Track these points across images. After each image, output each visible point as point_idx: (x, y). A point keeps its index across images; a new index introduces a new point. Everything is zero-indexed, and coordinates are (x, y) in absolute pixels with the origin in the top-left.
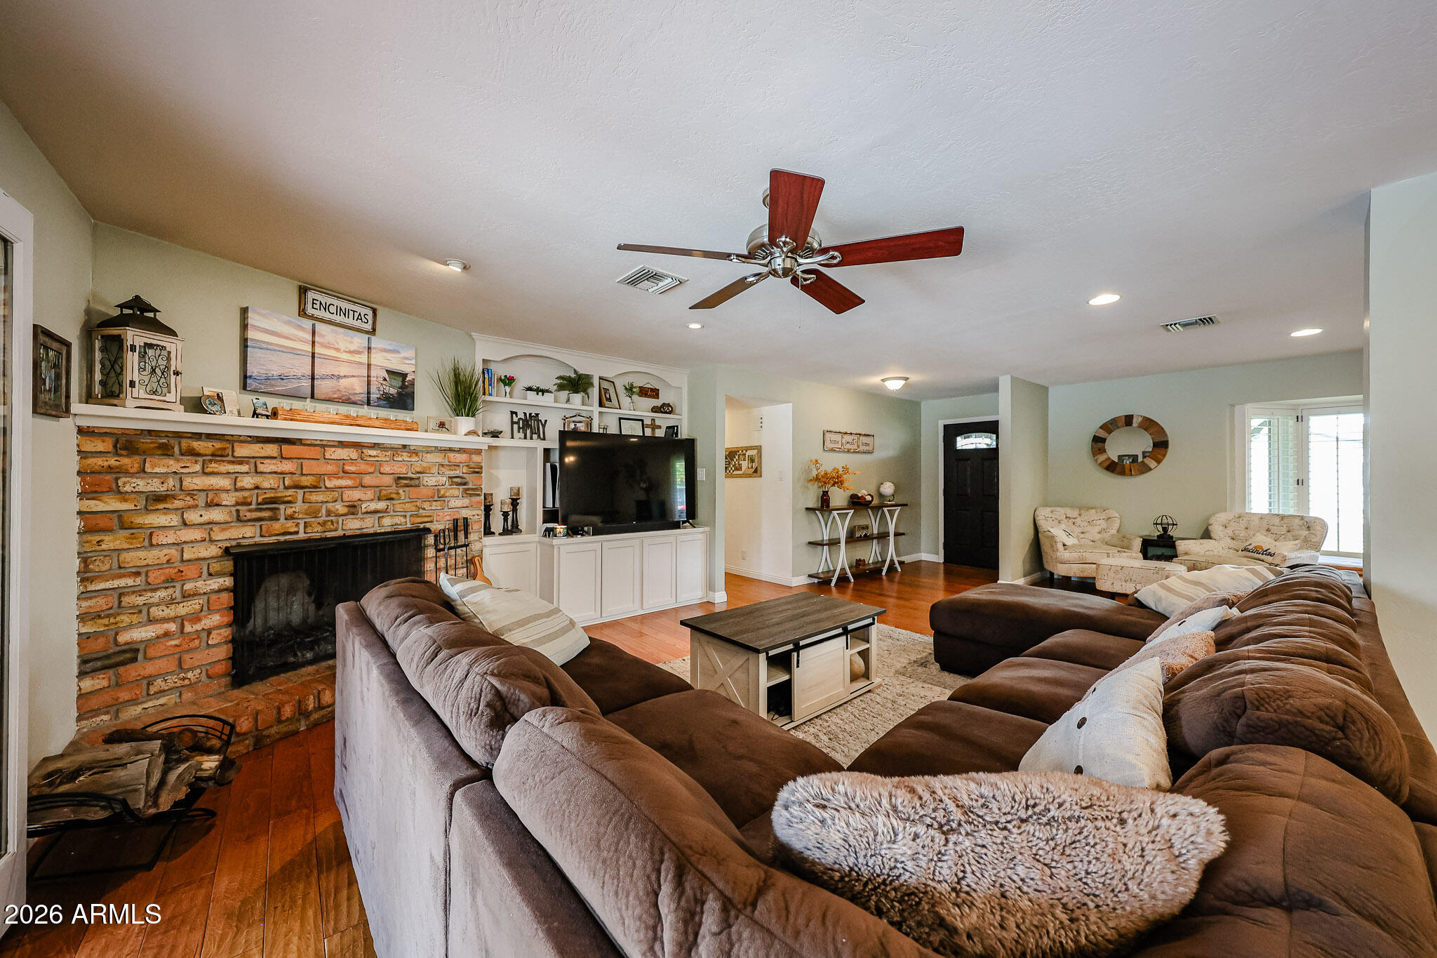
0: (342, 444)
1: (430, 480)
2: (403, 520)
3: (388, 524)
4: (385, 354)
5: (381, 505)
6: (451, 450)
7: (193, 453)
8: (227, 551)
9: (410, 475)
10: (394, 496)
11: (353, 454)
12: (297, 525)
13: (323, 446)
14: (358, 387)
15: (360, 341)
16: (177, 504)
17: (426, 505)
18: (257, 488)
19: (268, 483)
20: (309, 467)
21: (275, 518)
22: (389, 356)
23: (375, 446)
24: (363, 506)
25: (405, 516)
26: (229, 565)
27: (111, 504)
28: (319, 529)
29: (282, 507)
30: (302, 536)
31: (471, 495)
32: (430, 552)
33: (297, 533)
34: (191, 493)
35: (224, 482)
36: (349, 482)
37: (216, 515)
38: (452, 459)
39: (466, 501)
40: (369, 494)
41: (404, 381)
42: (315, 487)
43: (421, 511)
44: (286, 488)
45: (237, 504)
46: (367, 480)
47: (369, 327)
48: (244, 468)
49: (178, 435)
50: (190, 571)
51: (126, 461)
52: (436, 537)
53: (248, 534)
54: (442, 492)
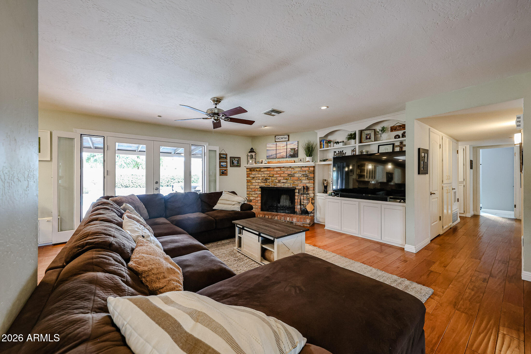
0: (277, 168)
1: (297, 175)
2: (290, 185)
3: (286, 185)
4: (290, 145)
5: (285, 181)
6: (303, 167)
7: (257, 171)
8: (260, 187)
9: (292, 174)
10: (288, 179)
11: (279, 169)
12: (270, 184)
13: (274, 168)
14: (284, 154)
15: (285, 143)
16: (255, 179)
17: (296, 182)
18: (264, 176)
19: (266, 176)
20: (272, 173)
21: (267, 182)
22: (291, 145)
23: (283, 167)
24: (281, 181)
25: (291, 184)
26: (260, 189)
27: (249, 179)
28: (273, 185)
29: (268, 180)
30: (271, 186)
31: (309, 180)
32: (297, 194)
33: (270, 185)
34: (256, 177)
35: (260, 175)
36: (278, 176)
37: (259, 181)
38: (303, 170)
39: (308, 181)
40: (282, 178)
41: (295, 150)
42: (273, 177)
43: (295, 183)
44: (268, 177)
45: (262, 179)
46: (282, 175)
47: (287, 140)
48: (262, 173)
49: (255, 168)
50: (256, 190)
51: (250, 172)
52: (299, 190)
53: (263, 185)
54: (300, 179)
